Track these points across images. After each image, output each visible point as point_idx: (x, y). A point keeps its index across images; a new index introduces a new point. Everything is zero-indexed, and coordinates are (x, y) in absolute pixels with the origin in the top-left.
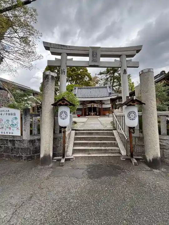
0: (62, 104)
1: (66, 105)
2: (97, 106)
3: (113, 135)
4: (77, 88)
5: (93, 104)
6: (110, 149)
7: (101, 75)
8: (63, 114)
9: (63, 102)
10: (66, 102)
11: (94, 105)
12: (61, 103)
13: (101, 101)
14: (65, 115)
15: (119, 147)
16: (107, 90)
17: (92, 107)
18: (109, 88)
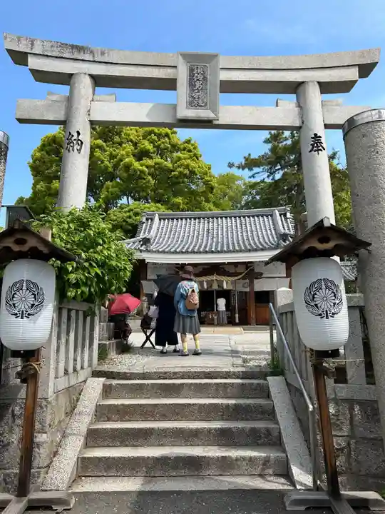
0: (16, 248)
1: (35, 255)
2: (230, 288)
3: (268, 396)
4: (157, 217)
5: (214, 277)
6: (244, 458)
7: (250, 169)
8: (24, 292)
9: (20, 242)
10: (32, 242)
11: (220, 282)
12: (10, 245)
13: (248, 265)
14: (31, 300)
15: (284, 451)
16: (274, 224)
17: (213, 291)
18: (282, 216)
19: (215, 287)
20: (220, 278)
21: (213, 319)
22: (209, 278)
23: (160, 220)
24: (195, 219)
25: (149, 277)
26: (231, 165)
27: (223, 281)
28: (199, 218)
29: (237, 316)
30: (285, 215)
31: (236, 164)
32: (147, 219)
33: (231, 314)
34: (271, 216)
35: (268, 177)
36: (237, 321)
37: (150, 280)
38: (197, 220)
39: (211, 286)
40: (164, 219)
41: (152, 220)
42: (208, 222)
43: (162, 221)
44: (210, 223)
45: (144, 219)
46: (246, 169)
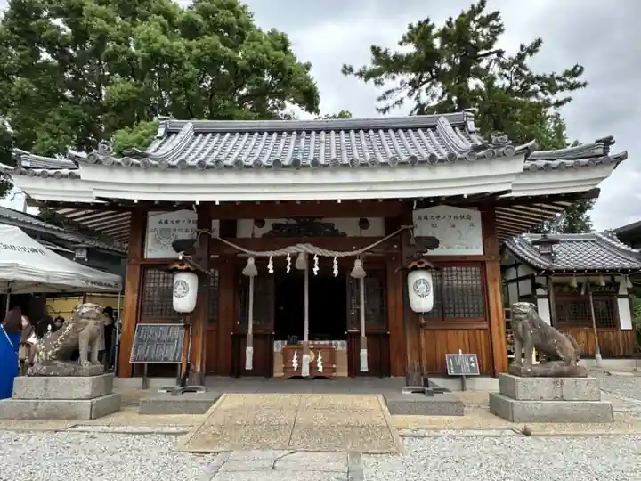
4: (188, 127)
18: (457, 129)
21: (300, 363)
23: (196, 134)
24: (270, 133)
26: (347, 70)
27: (332, 260)
28: (280, 132)
29: (364, 353)
30: (463, 127)
31: (356, 70)
32: (169, 133)
34: (434, 129)
35: (410, 94)
36: (364, 366)
40: (205, 134)
41: (177, 133)
42: (298, 139)
43: (201, 135)
44: (303, 140)
45: (161, 132)
46: (372, 80)
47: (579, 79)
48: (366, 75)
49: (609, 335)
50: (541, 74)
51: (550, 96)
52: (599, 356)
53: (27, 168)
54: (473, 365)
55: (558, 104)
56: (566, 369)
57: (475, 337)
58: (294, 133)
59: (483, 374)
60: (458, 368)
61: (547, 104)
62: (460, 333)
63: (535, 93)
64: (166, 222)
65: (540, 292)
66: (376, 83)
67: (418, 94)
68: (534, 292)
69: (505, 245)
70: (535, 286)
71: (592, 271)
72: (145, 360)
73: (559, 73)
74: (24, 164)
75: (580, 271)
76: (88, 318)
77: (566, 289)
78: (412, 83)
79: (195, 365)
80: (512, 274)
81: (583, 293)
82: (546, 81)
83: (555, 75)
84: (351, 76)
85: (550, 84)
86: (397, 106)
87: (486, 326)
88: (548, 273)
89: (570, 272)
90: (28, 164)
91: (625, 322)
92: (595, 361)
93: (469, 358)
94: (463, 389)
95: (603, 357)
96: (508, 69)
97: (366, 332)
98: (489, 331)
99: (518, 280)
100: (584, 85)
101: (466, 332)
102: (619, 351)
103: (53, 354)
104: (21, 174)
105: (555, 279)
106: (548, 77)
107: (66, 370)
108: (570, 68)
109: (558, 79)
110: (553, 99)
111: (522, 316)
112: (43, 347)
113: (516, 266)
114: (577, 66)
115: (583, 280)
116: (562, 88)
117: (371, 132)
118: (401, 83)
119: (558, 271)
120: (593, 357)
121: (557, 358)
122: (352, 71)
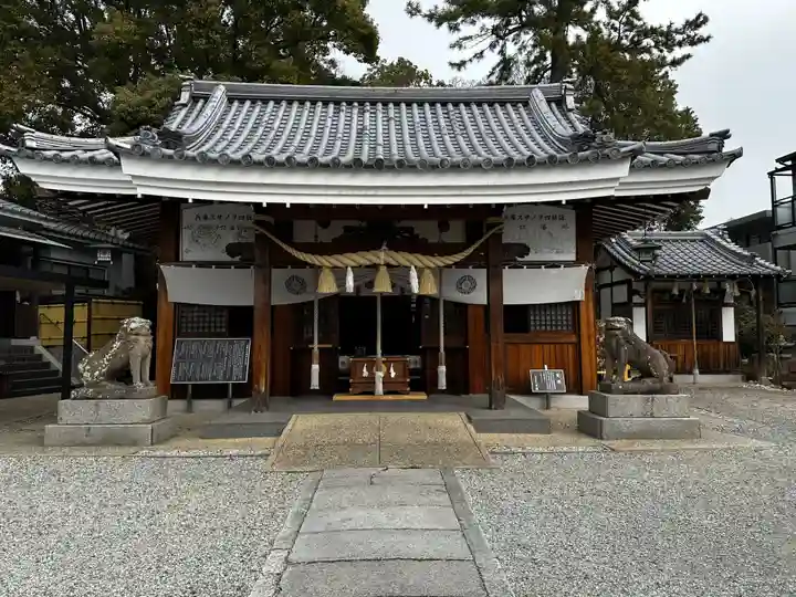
2: (430, 290)
4: (220, 92)
5: (382, 256)
11: (399, 274)
16: (535, 123)
17: (373, 299)
18: (553, 105)
19: (383, 286)
20: (401, 258)
21: (371, 380)
22: (363, 258)
23: (231, 100)
24: (326, 103)
25: (185, 257)
26: (413, 10)
27: (409, 268)
28: (337, 103)
29: (442, 369)
30: (560, 102)
31: (425, 10)
32: (195, 99)
33: (424, 362)
34: (526, 104)
36: (443, 383)
37: (188, 264)
38: (331, 106)
39: (371, 285)
40: (242, 101)
41: (206, 99)
42: (362, 113)
43: (236, 104)
44: (367, 115)
45: (185, 97)
46: (445, 25)
47: (703, 31)
48: (437, 18)
49: (710, 346)
50: (656, 25)
51: (665, 53)
52: (697, 371)
53: (33, 149)
54: (559, 382)
55: (675, 63)
56: (658, 385)
57: (562, 351)
58: (356, 104)
59: (569, 392)
60: (543, 385)
61: (662, 63)
62: (546, 347)
63: (647, 50)
64: (206, 218)
65: (636, 299)
66: (451, 28)
67: (503, 47)
68: (630, 299)
69: (600, 245)
70: (631, 293)
71: (697, 277)
72: (190, 380)
73: (679, 24)
74: (28, 143)
75: (683, 277)
76: (137, 334)
77: (667, 297)
78: (495, 30)
79: (258, 383)
80: (606, 277)
81: (684, 301)
82: (662, 34)
83: (673, 28)
84: (418, 18)
85: (666, 38)
86: (475, 60)
87: (574, 339)
88: (648, 278)
89: (672, 277)
90: (34, 145)
91: (729, 334)
92: (692, 377)
93: (555, 373)
94: (548, 407)
95: (701, 373)
96: (617, 19)
97: (445, 348)
98: (578, 346)
99: (612, 285)
100: (707, 39)
101: (552, 346)
102: (719, 366)
103: (100, 375)
104: (28, 157)
105: (654, 285)
106: (665, 29)
107: (118, 393)
108: (692, 17)
109: (677, 32)
110: (669, 58)
111: (617, 332)
112: (88, 367)
113: (611, 269)
114: (700, 15)
115: (685, 286)
116: (680, 44)
117: (450, 107)
118: (482, 29)
119: (659, 276)
120: (690, 373)
121: (650, 375)
122: (419, 11)
